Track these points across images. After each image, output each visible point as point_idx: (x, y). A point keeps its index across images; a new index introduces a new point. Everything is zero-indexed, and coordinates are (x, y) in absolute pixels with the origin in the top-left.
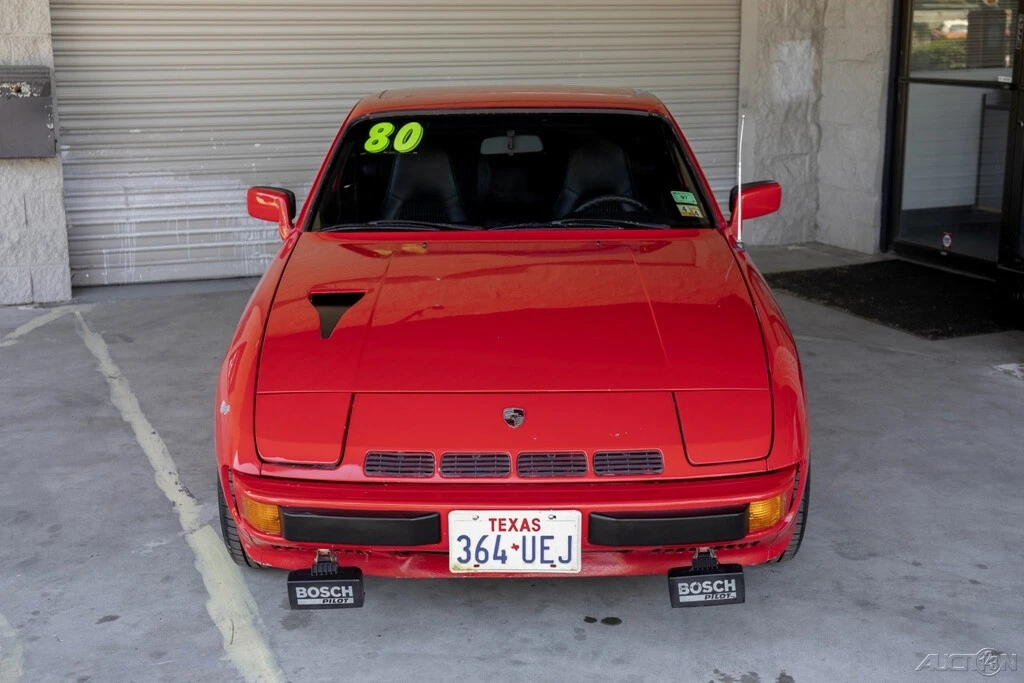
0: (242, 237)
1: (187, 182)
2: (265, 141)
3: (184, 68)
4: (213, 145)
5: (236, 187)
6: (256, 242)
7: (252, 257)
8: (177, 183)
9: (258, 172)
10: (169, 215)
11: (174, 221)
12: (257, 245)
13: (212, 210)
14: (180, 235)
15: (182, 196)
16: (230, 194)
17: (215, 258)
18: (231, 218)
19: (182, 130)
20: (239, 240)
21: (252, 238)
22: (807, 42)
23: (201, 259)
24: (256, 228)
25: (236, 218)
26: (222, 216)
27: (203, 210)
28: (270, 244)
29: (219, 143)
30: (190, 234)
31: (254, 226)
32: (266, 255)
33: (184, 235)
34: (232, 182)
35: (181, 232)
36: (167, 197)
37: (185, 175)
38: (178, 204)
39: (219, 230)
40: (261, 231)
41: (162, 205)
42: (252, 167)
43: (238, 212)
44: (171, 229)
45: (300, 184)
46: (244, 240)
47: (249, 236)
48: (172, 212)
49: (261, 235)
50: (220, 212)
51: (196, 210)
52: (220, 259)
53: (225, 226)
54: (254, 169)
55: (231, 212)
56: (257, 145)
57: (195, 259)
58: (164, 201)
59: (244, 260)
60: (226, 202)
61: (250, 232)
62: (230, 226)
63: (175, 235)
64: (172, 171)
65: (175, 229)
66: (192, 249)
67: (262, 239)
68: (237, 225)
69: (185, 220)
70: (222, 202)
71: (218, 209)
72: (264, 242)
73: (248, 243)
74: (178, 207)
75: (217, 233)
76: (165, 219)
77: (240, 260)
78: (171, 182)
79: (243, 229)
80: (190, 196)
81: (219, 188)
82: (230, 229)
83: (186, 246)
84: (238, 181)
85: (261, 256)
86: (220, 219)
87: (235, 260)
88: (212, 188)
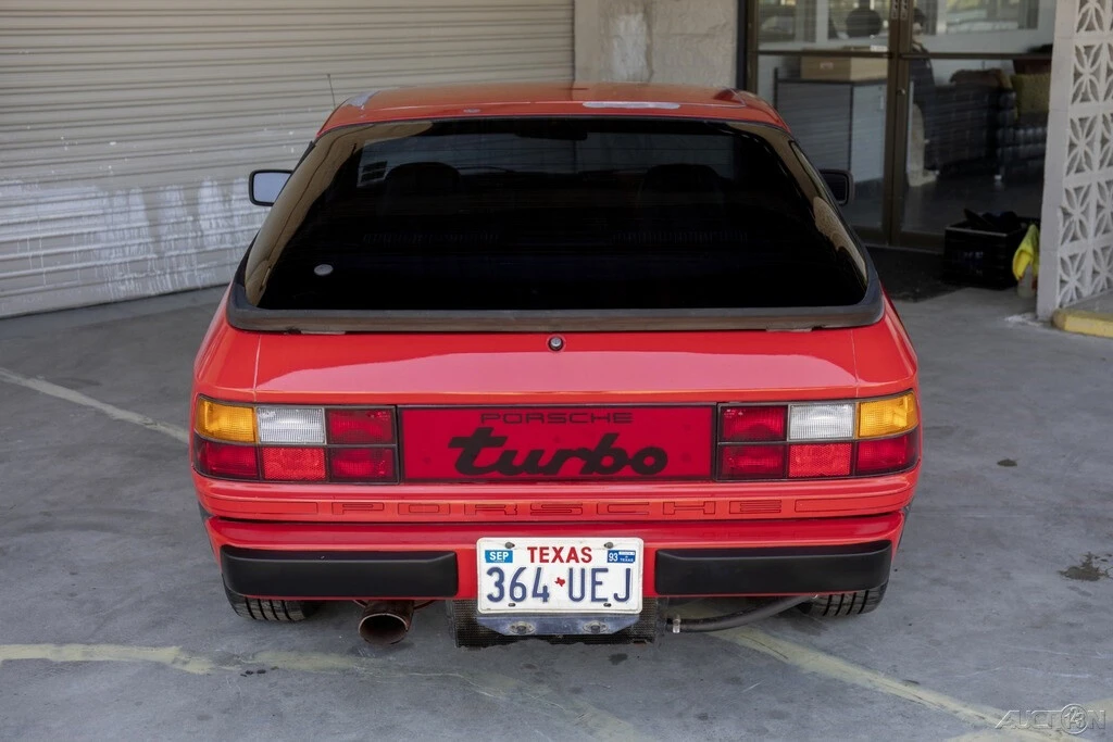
0: (102, 255)
1: (37, 191)
2: (120, 138)
3: (27, 51)
4: (65, 145)
5: (93, 195)
6: (118, 261)
7: (117, 278)
8: (26, 193)
9: (116, 176)
10: (18, 233)
11: (25, 240)
12: (121, 263)
13: (67, 224)
14: (33, 257)
15: (32, 209)
16: (86, 204)
17: (75, 283)
18: (89, 233)
19: (29, 127)
20: (100, 259)
21: (114, 256)
22: (640, 16)
23: (59, 285)
24: (118, 244)
25: (95, 232)
26: (79, 231)
27: (56, 225)
28: (134, 261)
29: (71, 142)
30: (45, 256)
31: (116, 240)
32: (131, 276)
33: (37, 257)
34: (88, 189)
35: (35, 253)
36: (16, 211)
37: (34, 183)
38: (28, 219)
39: (78, 248)
40: (123, 246)
41: (11, 221)
42: (108, 171)
43: (96, 225)
44: (21, 251)
45: (161, 188)
46: (106, 258)
47: (111, 254)
48: (20, 229)
49: (124, 252)
50: (76, 227)
51: (49, 226)
52: (81, 283)
53: (83, 244)
54: (112, 173)
55: (88, 226)
56: (112, 144)
57: (52, 286)
58: (11, 217)
59: (108, 282)
60: (82, 213)
61: (111, 248)
62: (89, 242)
63: (27, 258)
64: (19, 178)
65: (26, 251)
66: (47, 273)
67: (124, 256)
68: (97, 241)
69: (37, 239)
70: (79, 214)
71: (75, 223)
72: (128, 259)
73: (109, 262)
74: (29, 222)
75: (75, 252)
76: (15, 238)
77: (104, 283)
78: (18, 192)
79: (104, 245)
80: (41, 208)
81: (75, 197)
82: (90, 247)
83: (40, 270)
84: (93, 188)
85: (126, 277)
86: (77, 234)
87: (99, 283)
88: (66, 198)
